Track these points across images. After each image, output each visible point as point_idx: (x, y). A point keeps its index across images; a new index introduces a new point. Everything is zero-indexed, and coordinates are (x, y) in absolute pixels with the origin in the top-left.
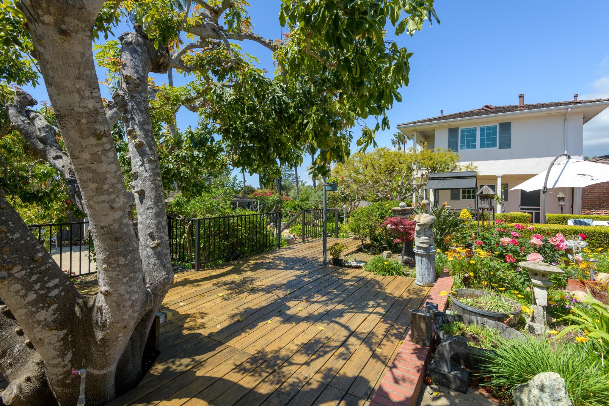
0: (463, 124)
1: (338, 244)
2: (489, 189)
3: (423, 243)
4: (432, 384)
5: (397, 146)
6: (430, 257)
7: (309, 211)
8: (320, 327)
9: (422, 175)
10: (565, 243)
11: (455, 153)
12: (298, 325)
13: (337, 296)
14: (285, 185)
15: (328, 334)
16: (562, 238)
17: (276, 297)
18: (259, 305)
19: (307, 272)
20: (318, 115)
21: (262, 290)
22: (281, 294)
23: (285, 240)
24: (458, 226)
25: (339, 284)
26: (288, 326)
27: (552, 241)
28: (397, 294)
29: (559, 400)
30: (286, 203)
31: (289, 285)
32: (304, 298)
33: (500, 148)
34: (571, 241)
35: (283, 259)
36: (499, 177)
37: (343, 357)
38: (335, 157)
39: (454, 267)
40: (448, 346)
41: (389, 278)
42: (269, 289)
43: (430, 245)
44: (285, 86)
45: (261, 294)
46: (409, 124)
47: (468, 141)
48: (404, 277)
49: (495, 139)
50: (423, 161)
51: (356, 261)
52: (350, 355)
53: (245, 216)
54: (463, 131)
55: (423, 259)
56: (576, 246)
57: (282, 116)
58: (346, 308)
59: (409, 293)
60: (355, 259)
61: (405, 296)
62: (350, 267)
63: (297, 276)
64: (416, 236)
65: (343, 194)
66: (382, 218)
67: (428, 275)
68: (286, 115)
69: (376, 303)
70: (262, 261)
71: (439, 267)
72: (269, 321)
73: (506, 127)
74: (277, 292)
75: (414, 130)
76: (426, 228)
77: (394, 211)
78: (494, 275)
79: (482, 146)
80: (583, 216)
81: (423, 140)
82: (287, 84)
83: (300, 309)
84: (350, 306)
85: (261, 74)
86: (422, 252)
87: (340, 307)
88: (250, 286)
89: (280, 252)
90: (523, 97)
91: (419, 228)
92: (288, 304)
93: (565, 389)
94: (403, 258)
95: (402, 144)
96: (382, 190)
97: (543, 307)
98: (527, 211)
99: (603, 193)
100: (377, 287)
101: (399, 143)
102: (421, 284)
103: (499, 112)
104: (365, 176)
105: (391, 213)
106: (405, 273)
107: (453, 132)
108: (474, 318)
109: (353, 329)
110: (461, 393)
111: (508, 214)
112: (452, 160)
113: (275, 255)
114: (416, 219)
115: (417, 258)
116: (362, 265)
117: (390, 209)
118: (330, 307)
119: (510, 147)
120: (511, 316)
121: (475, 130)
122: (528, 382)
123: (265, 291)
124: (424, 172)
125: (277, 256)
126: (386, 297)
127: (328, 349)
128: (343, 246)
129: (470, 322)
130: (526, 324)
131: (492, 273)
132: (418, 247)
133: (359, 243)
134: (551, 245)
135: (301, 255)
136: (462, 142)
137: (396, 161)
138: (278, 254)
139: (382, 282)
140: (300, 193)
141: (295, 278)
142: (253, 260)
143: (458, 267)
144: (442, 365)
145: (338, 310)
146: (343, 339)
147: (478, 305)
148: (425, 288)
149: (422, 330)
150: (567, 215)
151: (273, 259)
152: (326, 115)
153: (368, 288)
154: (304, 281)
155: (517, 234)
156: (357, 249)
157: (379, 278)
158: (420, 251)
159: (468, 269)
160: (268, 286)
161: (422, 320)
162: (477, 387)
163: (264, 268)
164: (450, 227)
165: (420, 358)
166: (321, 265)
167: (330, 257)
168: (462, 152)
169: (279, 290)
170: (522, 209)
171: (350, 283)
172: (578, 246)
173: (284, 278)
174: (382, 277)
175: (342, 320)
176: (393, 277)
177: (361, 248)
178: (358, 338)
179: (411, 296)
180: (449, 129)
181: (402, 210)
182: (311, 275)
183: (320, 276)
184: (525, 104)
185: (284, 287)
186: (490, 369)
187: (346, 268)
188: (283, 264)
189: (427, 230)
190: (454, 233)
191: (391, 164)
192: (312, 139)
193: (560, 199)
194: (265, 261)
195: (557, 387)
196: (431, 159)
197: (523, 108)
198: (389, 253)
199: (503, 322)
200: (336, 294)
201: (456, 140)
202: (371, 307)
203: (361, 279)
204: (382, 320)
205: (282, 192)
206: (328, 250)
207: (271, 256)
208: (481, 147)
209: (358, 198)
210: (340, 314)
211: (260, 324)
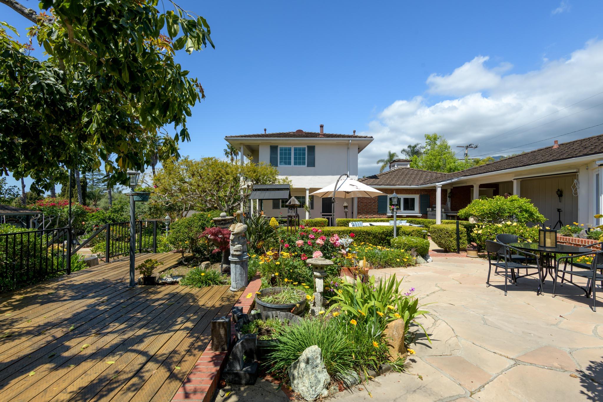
0: (282, 143)
1: (151, 260)
2: (296, 200)
3: (237, 251)
4: (225, 386)
5: (230, 156)
6: (243, 263)
7: (123, 223)
8: (110, 361)
9: (248, 186)
10: (340, 241)
11: (275, 168)
12: (78, 367)
13: (140, 319)
14: (91, 193)
15: (119, 367)
16: (337, 237)
17: (50, 338)
18: (18, 354)
19: (106, 298)
20: (104, 114)
21: (29, 333)
22: (59, 333)
23: (84, 262)
24: (273, 232)
25: (146, 306)
26: (62, 372)
27: (332, 240)
28: (209, 304)
29: (316, 367)
30: (91, 215)
31: (76, 318)
32: (94, 331)
33: (308, 166)
34: (343, 239)
35: (72, 287)
36: (308, 189)
37: (133, 389)
38: (130, 165)
39: (264, 269)
40: (240, 345)
41: (206, 289)
42: (39, 331)
43: (244, 252)
44: (62, 72)
45: (24, 339)
46: (237, 137)
47: (285, 158)
48: (221, 285)
49: (304, 159)
50: (248, 173)
51: (172, 276)
52: (143, 383)
53: (7, 235)
54: (281, 150)
55: (236, 266)
56: (346, 243)
57: (56, 109)
58: (149, 331)
59: (223, 300)
60: (171, 275)
61: (217, 305)
62: (164, 284)
63: (88, 306)
64: (231, 245)
65: (167, 204)
66: (204, 229)
67: (241, 280)
68: (62, 108)
69: (185, 318)
70: (36, 293)
71: (253, 271)
72: (32, 373)
73: (312, 149)
74: (53, 331)
75: (241, 144)
76: (240, 237)
77: (216, 222)
78: (293, 272)
80: (358, 219)
81: (250, 153)
82: (64, 70)
83: (84, 346)
84: (154, 328)
85: (21, 51)
86: (236, 259)
87: (141, 332)
88: (7, 331)
89: (70, 277)
90: (323, 127)
91: (234, 237)
92: (67, 344)
93: (321, 356)
94: (222, 267)
95: (235, 155)
96: (210, 200)
97: (321, 293)
98: (326, 217)
99: (369, 202)
100: (191, 301)
101: (231, 154)
102: (235, 290)
103: (307, 137)
104: (191, 185)
105: (212, 223)
106: (222, 281)
107: (274, 149)
108: (270, 313)
109: (152, 353)
110: (250, 386)
111: (313, 220)
112: (272, 174)
113: (60, 283)
114: (231, 229)
115: (232, 266)
116: (179, 279)
117: (212, 219)
118: (129, 335)
119: (314, 166)
120: (298, 305)
121: (290, 149)
122: (299, 358)
123: (32, 334)
124: (250, 183)
125: (63, 284)
126: (198, 309)
127: (115, 385)
128: (156, 262)
129: (267, 318)
130: (310, 309)
131: (291, 271)
132: (233, 256)
133: (180, 256)
134: (331, 243)
135: (100, 278)
136: (281, 158)
137: (223, 172)
138: (66, 281)
139: (197, 294)
140: (113, 202)
141: (85, 308)
142: (21, 294)
143: (267, 269)
144: (235, 365)
145: (138, 336)
146: (137, 367)
147: (277, 300)
148: (238, 293)
149: (221, 336)
150: (349, 219)
151: (56, 289)
152: (117, 116)
153: (180, 304)
154: (98, 309)
155: (313, 236)
156: (177, 263)
157: (195, 291)
158: (234, 258)
159: (274, 269)
160: (39, 326)
161: (221, 327)
162: (264, 376)
163: (38, 303)
164: (266, 234)
165: (216, 365)
166: (127, 287)
167: (139, 276)
168: (281, 167)
169: (57, 328)
170: (323, 215)
171: (161, 302)
172: (347, 242)
173: (69, 310)
174: (198, 289)
175: (141, 347)
176: (210, 287)
177: (182, 261)
178: (157, 361)
179: (223, 304)
180: (271, 146)
181: (222, 220)
182: (110, 302)
183: (122, 301)
184: (324, 132)
185: (66, 322)
186: (273, 356)
187: (159, 286)
188: (70, 293)
189: (240, 238)
190: (269, 238)
191: (218, 175)
192: (98, 141)
193: (346, 207)
194: (41, 294)
195: (316, 357)
196: (255, 172)
197: (323, 136)
198: (208, 264)
199: (291, 312)
200: (139, 318)
201: (275, 156)
202: (179, 324)
203: (173, 296)
204: (189, 334)
205: (88, 201)
206: (137, 269)
207: (54, 285)
208: (295, 164)
209: (186, 208)
210: (140, 339)
211: (13, 382)
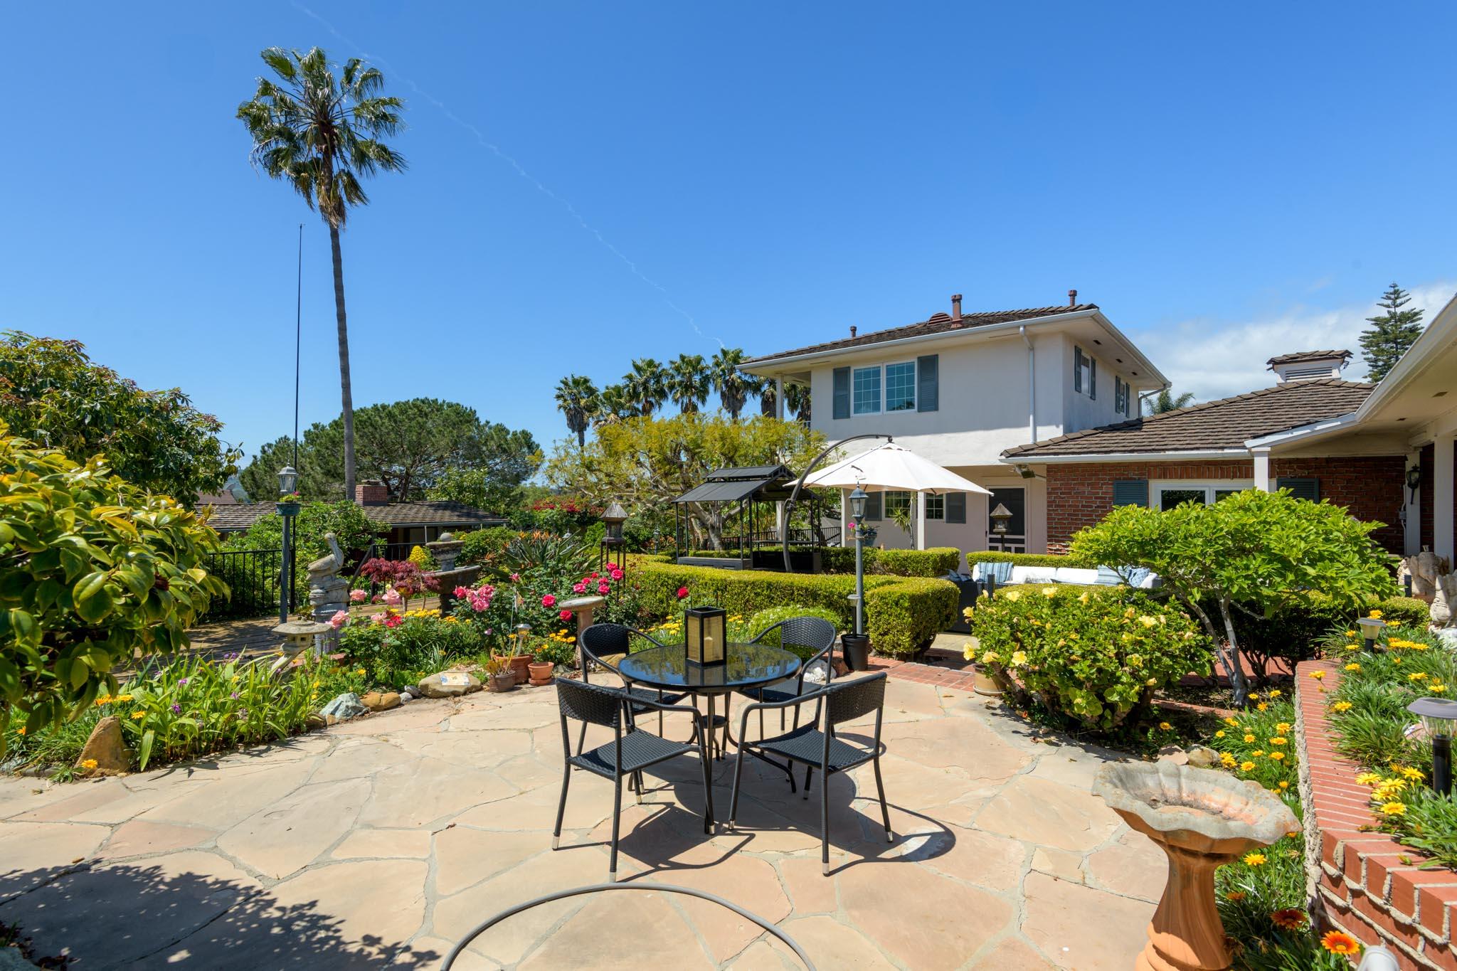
0: (859, 360)
11: (843, 421)
33: (920, 410)
47: (867, 396)
49: (911, 392)
54: (857, 375)
73: (929, 364)
75: (776, 373)
79: (891, 407)
90: (960, 299)
99: (1083, 506)
107: (841, 375)
119: (936, 409)
121: (877, 372)
136: (857, 397)
168: (858, 418)
170: (991, 540)
180: (835, 370)
184: (963, 314)
197: (959, 325)
201: (844, 393)
208: (889, 409)
